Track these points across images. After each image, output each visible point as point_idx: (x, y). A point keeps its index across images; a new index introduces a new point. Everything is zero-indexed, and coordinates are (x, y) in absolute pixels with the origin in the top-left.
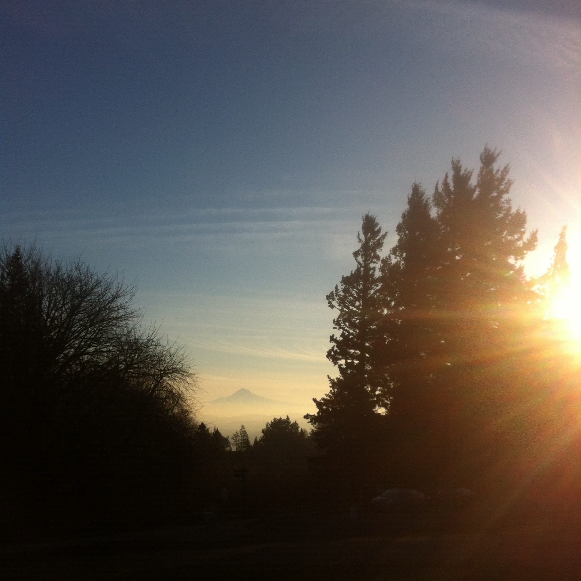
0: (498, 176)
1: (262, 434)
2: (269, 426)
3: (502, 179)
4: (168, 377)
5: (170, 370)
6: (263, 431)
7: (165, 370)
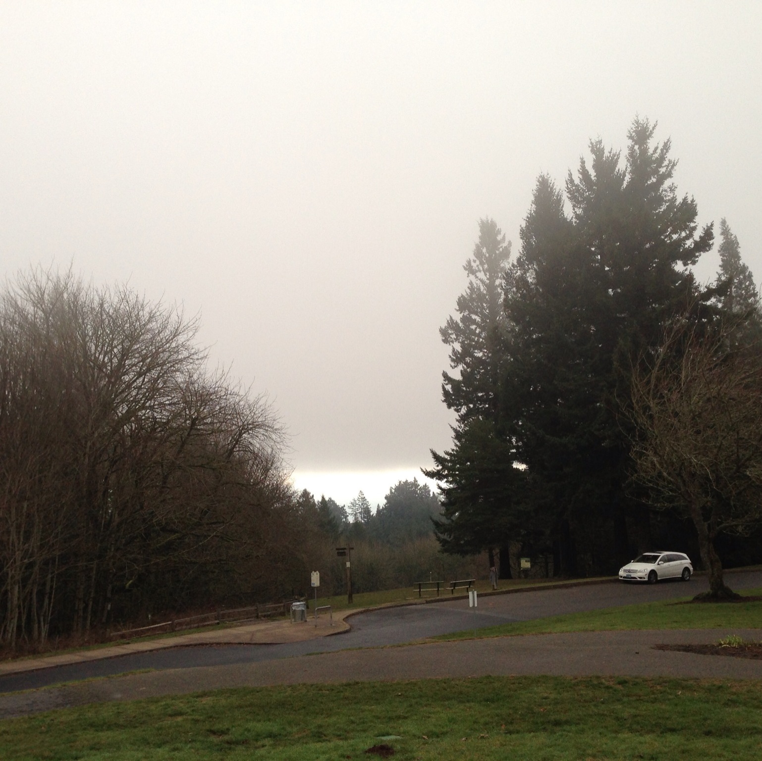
0: (657, 155)
1: (385, 501)
2: (393, 491)
3: (662, 158)
4: (249, 434)
5: (250, 424)
6: (386, 498)
7: (243, 425)
